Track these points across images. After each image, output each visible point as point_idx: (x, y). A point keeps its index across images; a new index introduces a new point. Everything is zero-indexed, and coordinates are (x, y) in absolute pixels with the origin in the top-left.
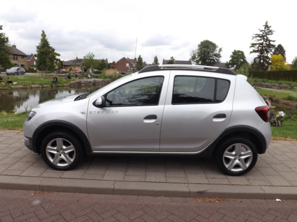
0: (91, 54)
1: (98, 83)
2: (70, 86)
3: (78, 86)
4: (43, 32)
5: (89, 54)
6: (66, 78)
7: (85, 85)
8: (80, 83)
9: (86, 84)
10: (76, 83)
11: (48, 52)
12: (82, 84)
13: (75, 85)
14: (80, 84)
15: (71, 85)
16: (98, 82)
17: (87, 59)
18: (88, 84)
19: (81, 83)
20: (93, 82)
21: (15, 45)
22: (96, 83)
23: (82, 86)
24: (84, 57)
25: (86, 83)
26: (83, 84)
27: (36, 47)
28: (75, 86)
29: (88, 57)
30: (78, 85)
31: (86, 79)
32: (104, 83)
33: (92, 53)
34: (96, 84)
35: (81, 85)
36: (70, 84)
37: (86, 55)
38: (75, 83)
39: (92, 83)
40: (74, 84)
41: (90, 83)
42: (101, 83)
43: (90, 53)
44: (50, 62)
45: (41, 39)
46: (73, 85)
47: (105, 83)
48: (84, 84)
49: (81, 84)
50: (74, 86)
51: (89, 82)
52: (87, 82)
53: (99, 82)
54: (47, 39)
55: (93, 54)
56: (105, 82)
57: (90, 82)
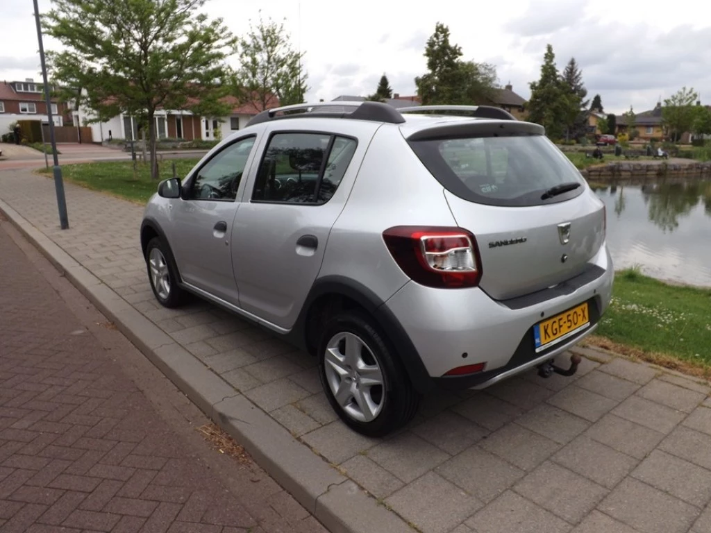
0: (688, 90)
1: (676, 172)
2: (590, 175)
3: (609, 178)
4: (550, 48)
5: (682, 91)
6: (588, 155)
7: (632, 175)
8: (616, 168)
9: (636, 173)
10: (604, 170)
11: (551, 96)
12: (623, 173)
13: (602, 173)
14: (617, 173)
15: (592, 173)
16: (675, 169)
17: (674, 108)
18: (641, 172)
19: (621, 168)
20: (657, 168)
21: (511, 84)
22: (667, 169)
23: (622, 177)
24: (667, 102)
25: (635, 170)
26: (625, 171)
27: (529, 86)
28: (601, 177)
29: (676, 101)
30: (610, 173)
31: (648, 159)
32: (699, 171)
33: (692, 89)
34: (668, 172)
35: (621, 175)
36: (590, 172)
37: (673, 97)
38: (602, 168)
39: (655, 171)
40: (601, 171)
41: (648, 170)
42: (685, 172)
43: (684, 89)
44: (552, 118)
45: (543, 66)
46: (598, 173)
47: (701, 173)
48: (629, 173)
49: (619, 171)
50: (600, 175)
51: (645, 168)
52: (639, 168)
53: (678, 167)
54: (555, 64)
55: (694, 92)
56: (702, 169)
57: (648, 168)
